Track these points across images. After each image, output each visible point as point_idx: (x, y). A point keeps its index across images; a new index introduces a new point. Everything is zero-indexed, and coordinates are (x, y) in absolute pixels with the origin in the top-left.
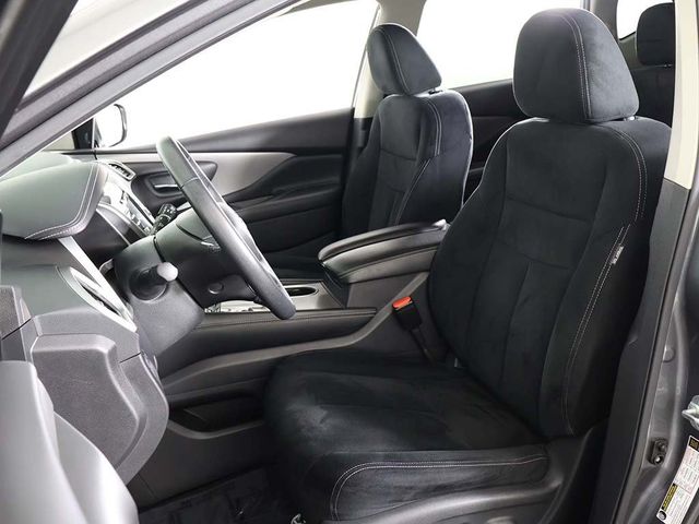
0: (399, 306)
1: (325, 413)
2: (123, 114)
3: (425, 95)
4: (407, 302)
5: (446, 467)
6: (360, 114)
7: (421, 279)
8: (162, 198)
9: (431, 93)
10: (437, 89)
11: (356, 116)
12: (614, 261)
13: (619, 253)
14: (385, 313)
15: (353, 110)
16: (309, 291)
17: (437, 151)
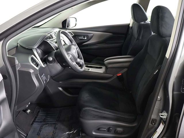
0: (118, 75)
1: (88, 95)
2: (76, 20)
3: (142, 23)
4: (121, 74)
5: (107, 113)
6: (131, 26)
7: (125, 70)
8: (79, 41)
9: (145, 22)
10: (146, 21)
11: (130, 26)
12: (155, 74)
13: (157, 71)
14: (115, 77)
15: (129, 24)
16: (101, 68)
17: (141, 38)
